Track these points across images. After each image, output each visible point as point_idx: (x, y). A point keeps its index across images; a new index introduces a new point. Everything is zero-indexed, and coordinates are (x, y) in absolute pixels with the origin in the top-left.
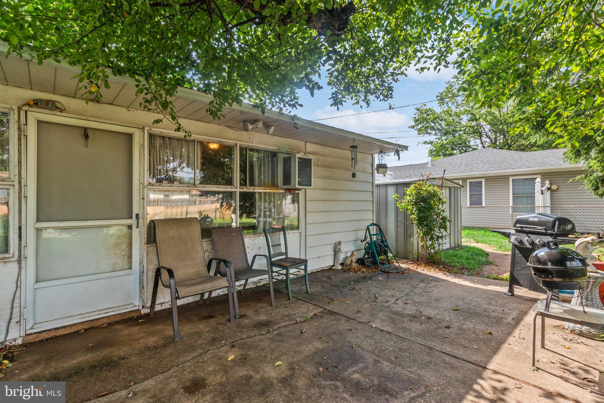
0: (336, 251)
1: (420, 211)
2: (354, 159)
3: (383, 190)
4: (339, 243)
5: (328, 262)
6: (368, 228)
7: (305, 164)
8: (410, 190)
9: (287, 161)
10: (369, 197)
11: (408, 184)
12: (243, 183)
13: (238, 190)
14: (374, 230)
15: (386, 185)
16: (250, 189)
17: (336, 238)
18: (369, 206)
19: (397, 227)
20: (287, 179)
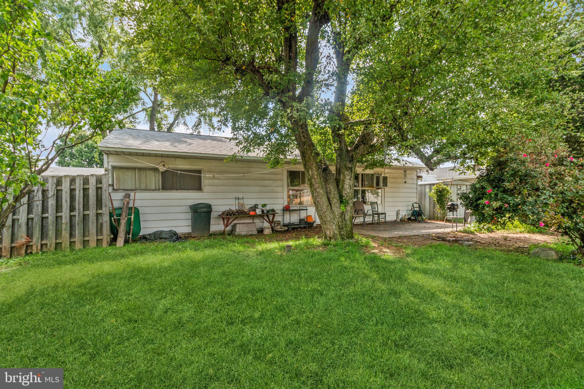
0: (398, 214)
1: (438, 196)
2: (405, 176)
3: (423, 187)
4: (399, 210)
5: (394, 218)
6: (413, 205)
7: (385, 179)
8: (434, 187)
9: (378, 178)
10: (415, 191)
11: (434, 184)
12: (362, 186)
13: (361, 189)
14: (416, 205)
15: (425, 185)
16: (365, 189)
17: (398, 209)
18: (415, 195)
19: (430, 205)
20: (378, 184)
